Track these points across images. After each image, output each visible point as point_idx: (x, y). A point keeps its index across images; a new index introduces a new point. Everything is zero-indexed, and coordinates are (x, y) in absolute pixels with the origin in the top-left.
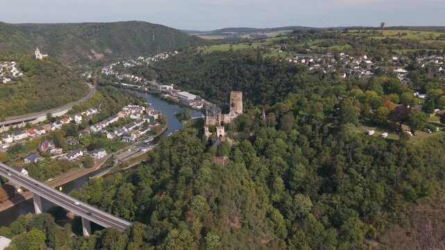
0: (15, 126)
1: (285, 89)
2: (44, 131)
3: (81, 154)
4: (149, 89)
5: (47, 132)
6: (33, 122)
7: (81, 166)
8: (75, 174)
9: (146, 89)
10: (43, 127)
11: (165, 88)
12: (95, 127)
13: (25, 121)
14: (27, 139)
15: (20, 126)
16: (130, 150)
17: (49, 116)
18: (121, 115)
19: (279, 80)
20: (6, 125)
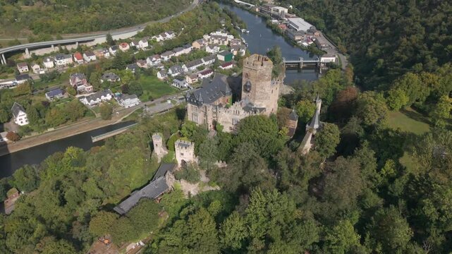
0: (63, 47)
1: (444, 37)
2: (93, 58)
3: (109, 97)
4: (261, 11)
5: (97, 58)
6: (89, 44)
7: (98, 115)
8: (84, 126)
9: (257, 10)
10: (95, 52)
11: (278, 11)
12: (151, 59)
13: (79, 42)
14: (71, 65)
15: (69, 48)
16: (169, 102)
17: (109, 38)
18: (196, 45)
19: (440, 16)
20: (55, 45)
